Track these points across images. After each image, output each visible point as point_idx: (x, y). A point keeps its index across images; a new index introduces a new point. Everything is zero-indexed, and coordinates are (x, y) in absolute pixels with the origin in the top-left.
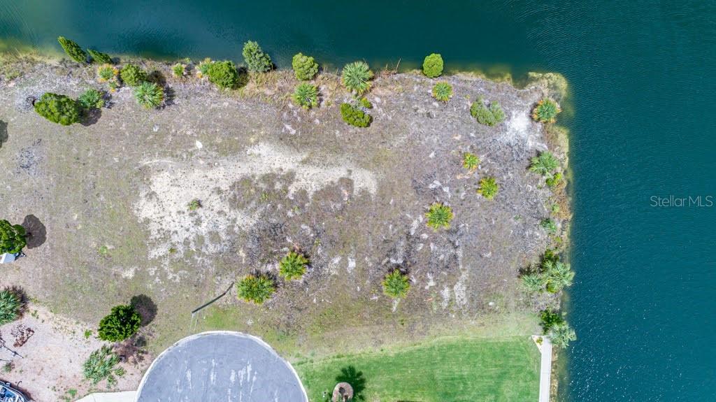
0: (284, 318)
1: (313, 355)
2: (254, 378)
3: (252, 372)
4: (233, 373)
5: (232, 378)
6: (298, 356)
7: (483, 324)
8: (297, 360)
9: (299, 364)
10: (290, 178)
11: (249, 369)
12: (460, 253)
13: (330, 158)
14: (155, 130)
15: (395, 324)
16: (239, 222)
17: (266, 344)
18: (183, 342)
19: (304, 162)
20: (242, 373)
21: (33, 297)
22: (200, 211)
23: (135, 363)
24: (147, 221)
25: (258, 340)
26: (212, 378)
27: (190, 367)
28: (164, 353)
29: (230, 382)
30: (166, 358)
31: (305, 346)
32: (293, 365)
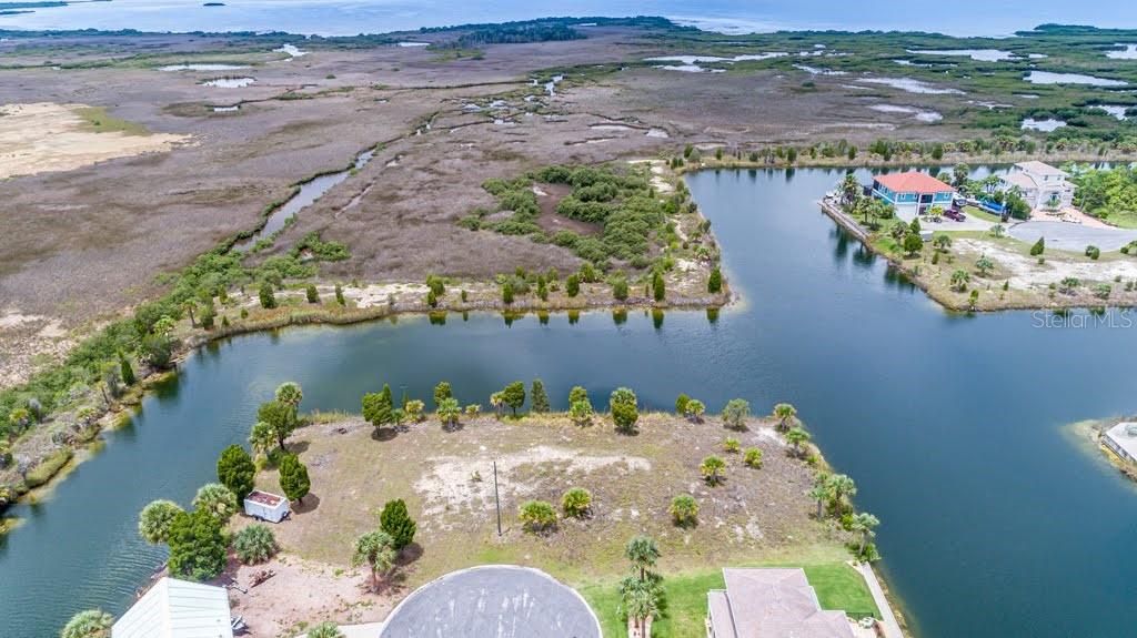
0: (567, 551)
1: (601, 581)
2: (532, 604)
3: (529, 600)
4: (506, 600)
5: (505, 605)
6: (584, 582)
7: (787, 553)
8: (583, 586)
9: (585, 589)
10: (568, 463)
11: (526, 595)
12: (743, 504)
13: (604, 452)
14: (444, 442)
15: (690, 554)
16: (518, 489)
17: (545, 574)
18: (448, 576)
19: (581, 455)
20: (516, 600)
21: (285, 548)
22: (479, 484)
23: (389, 595)
24: (426, 492)
25: (537, 571)
26: (480, 606)
27: (454, 597)
28: (425, 586)
29: (501, 608)
30: (427, 590)
31: (592, 573)
32: (579, 590)
